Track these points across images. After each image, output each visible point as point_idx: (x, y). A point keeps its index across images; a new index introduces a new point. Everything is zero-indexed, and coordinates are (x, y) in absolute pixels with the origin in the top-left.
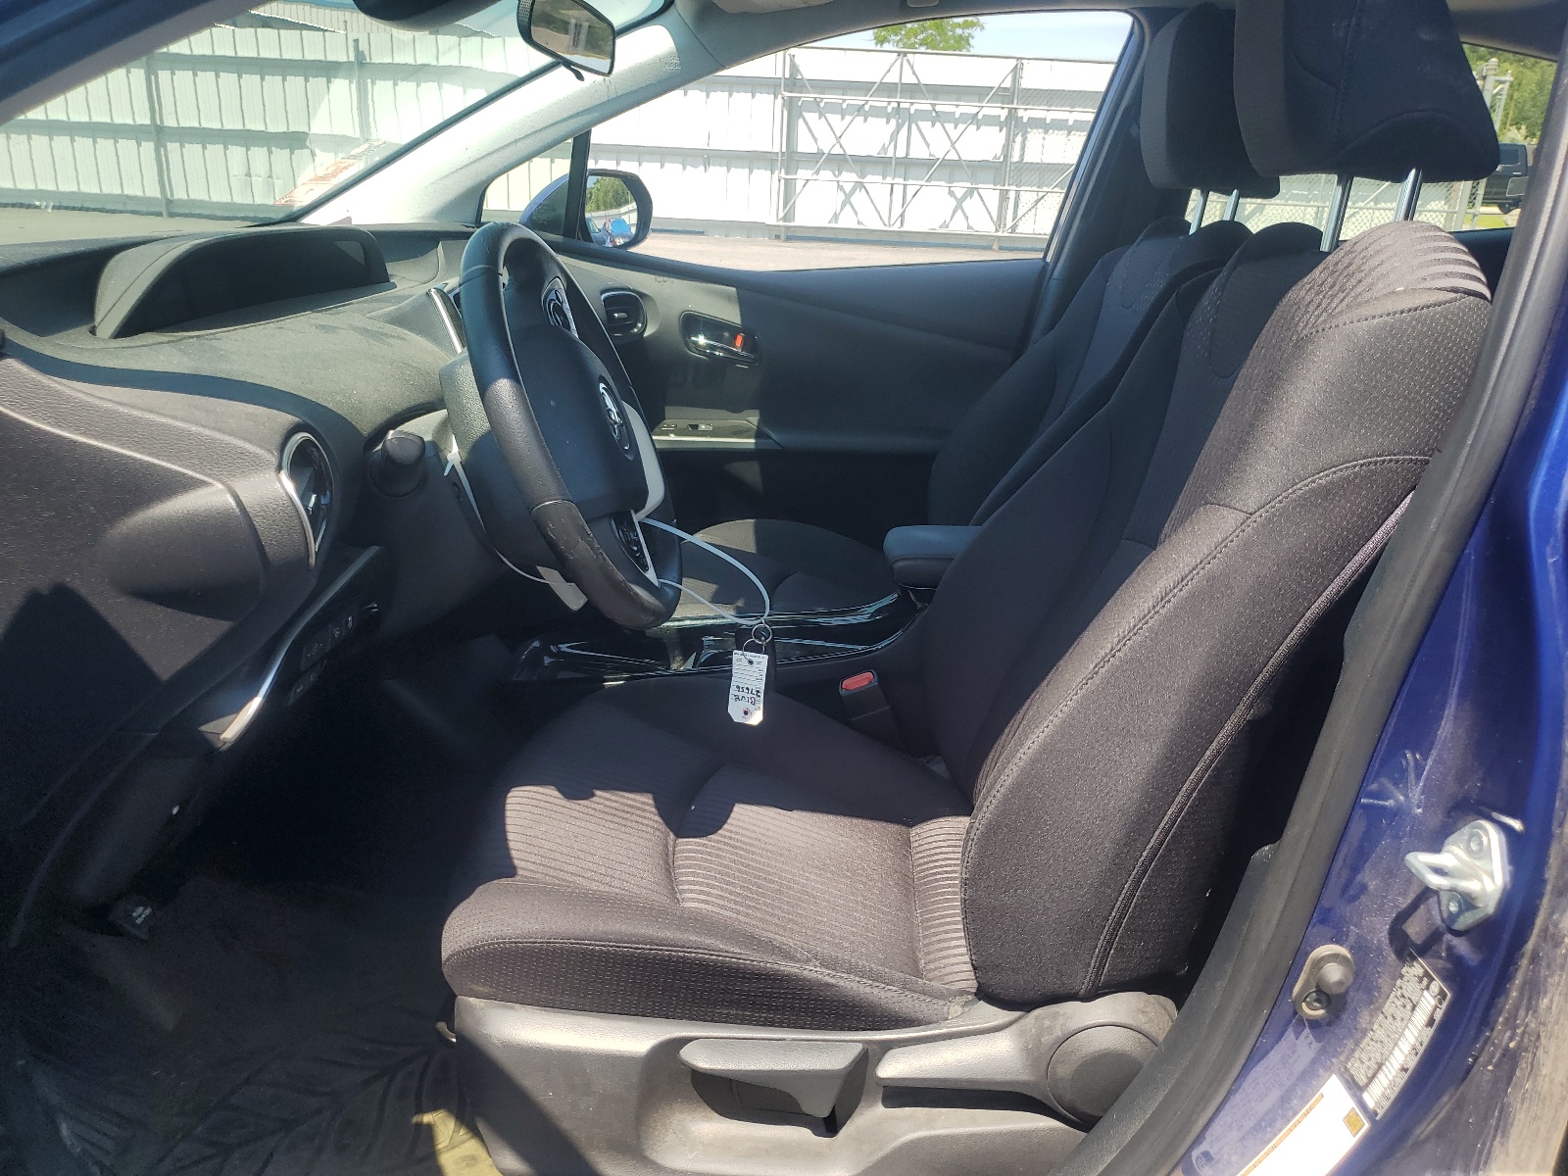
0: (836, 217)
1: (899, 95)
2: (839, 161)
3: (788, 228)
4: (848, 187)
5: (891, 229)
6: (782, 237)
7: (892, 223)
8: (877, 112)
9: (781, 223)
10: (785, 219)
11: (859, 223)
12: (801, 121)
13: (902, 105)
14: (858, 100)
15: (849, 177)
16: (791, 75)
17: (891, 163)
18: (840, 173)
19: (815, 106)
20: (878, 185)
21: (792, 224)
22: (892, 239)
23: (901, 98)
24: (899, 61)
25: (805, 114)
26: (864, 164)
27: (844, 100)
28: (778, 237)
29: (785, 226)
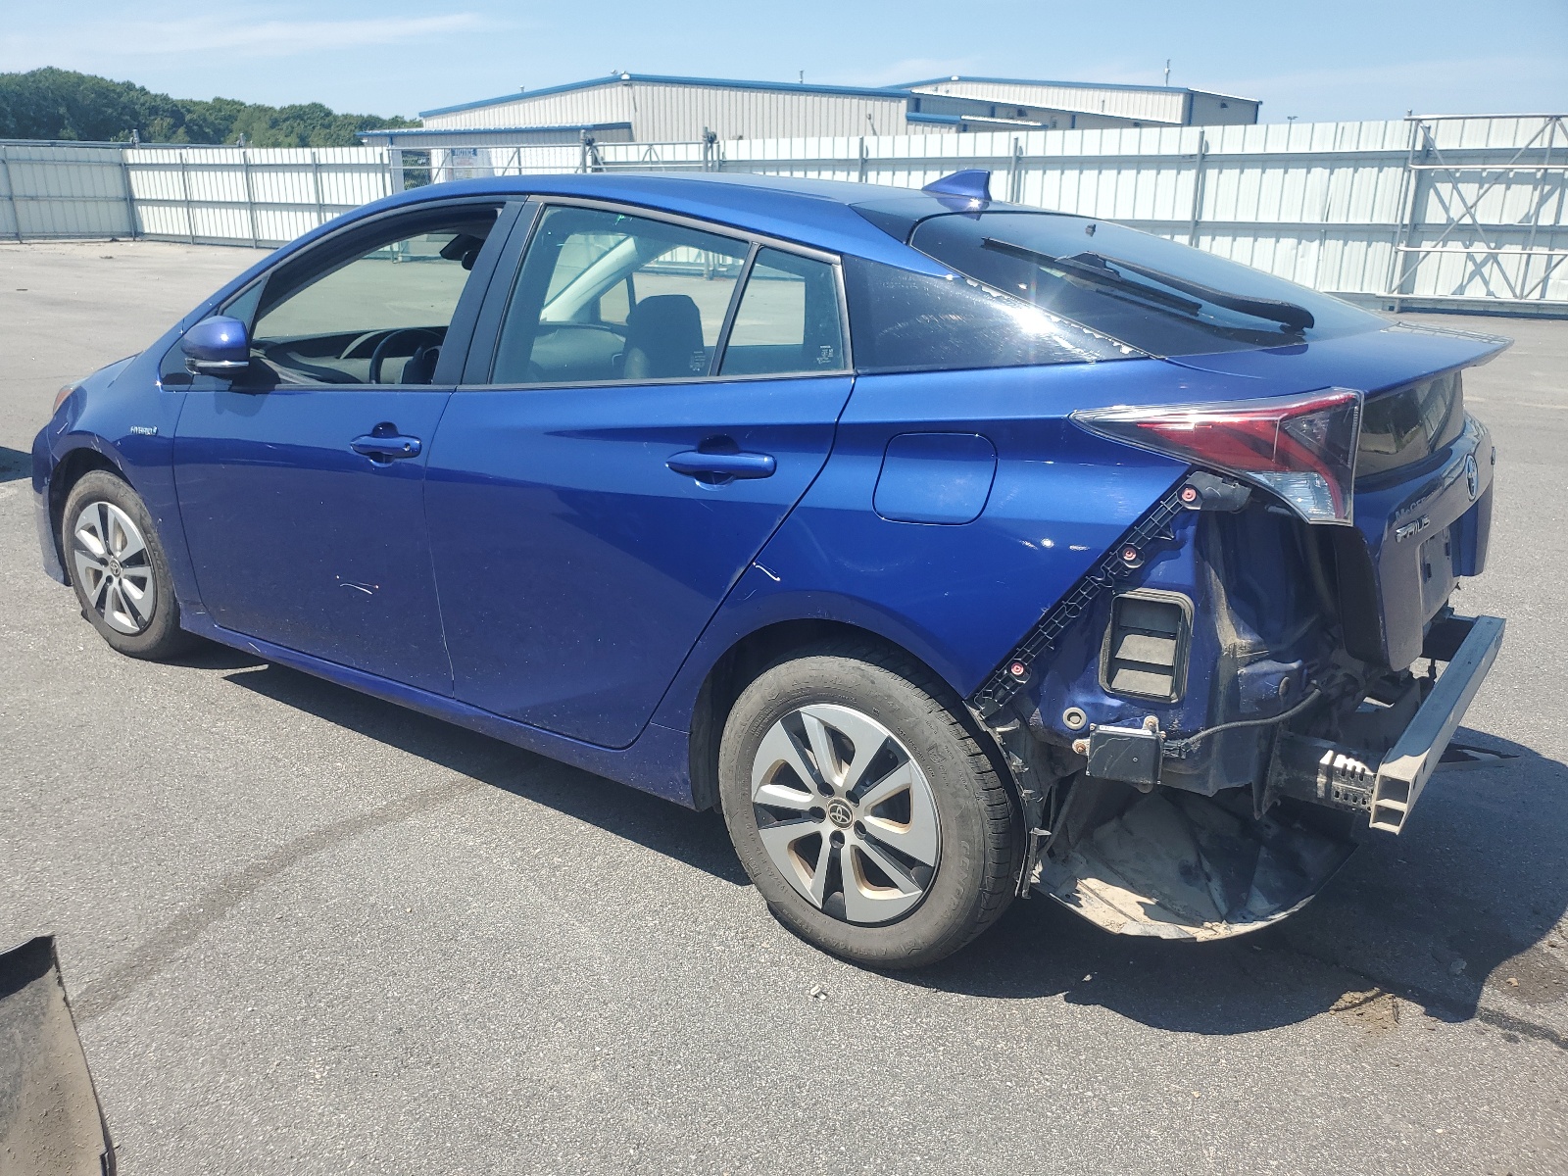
0: (1461, 289)
1: (1546, 162)
2: (1468, 232)
3: (1402, 300)
4: (1479, 258)
5: (1523, 301)
6: (1396, 309)
7: (1525, 293)
8: (1522, 179)
9: (1395, 294)
10: (1401, 289)
11: (1489, 293)
12: (1432, 191)
13: (1549, 171)
14: (1498, 168)
15: (1480, 249)
16: (1424, 146)
17: (1530, 232)
18: (1471, 245)
19: (1448, 177)
20: (1511, 255)
21: (1410, 296)
22: (1529, 311)
23: (1548, 164)
24: (1549, 128)
25: (1438, 185)
26: (1499, 233)
27: (1485, 169)
28: (1392, 309)
29: (1400, 299)
